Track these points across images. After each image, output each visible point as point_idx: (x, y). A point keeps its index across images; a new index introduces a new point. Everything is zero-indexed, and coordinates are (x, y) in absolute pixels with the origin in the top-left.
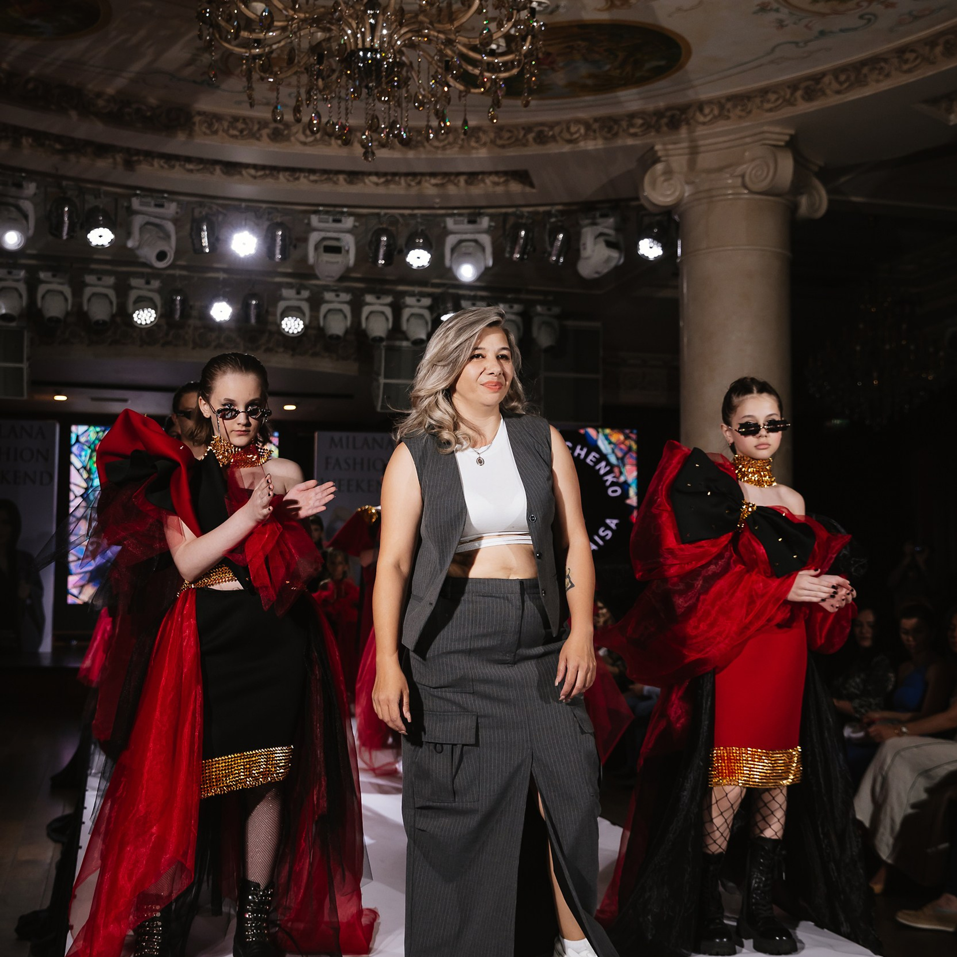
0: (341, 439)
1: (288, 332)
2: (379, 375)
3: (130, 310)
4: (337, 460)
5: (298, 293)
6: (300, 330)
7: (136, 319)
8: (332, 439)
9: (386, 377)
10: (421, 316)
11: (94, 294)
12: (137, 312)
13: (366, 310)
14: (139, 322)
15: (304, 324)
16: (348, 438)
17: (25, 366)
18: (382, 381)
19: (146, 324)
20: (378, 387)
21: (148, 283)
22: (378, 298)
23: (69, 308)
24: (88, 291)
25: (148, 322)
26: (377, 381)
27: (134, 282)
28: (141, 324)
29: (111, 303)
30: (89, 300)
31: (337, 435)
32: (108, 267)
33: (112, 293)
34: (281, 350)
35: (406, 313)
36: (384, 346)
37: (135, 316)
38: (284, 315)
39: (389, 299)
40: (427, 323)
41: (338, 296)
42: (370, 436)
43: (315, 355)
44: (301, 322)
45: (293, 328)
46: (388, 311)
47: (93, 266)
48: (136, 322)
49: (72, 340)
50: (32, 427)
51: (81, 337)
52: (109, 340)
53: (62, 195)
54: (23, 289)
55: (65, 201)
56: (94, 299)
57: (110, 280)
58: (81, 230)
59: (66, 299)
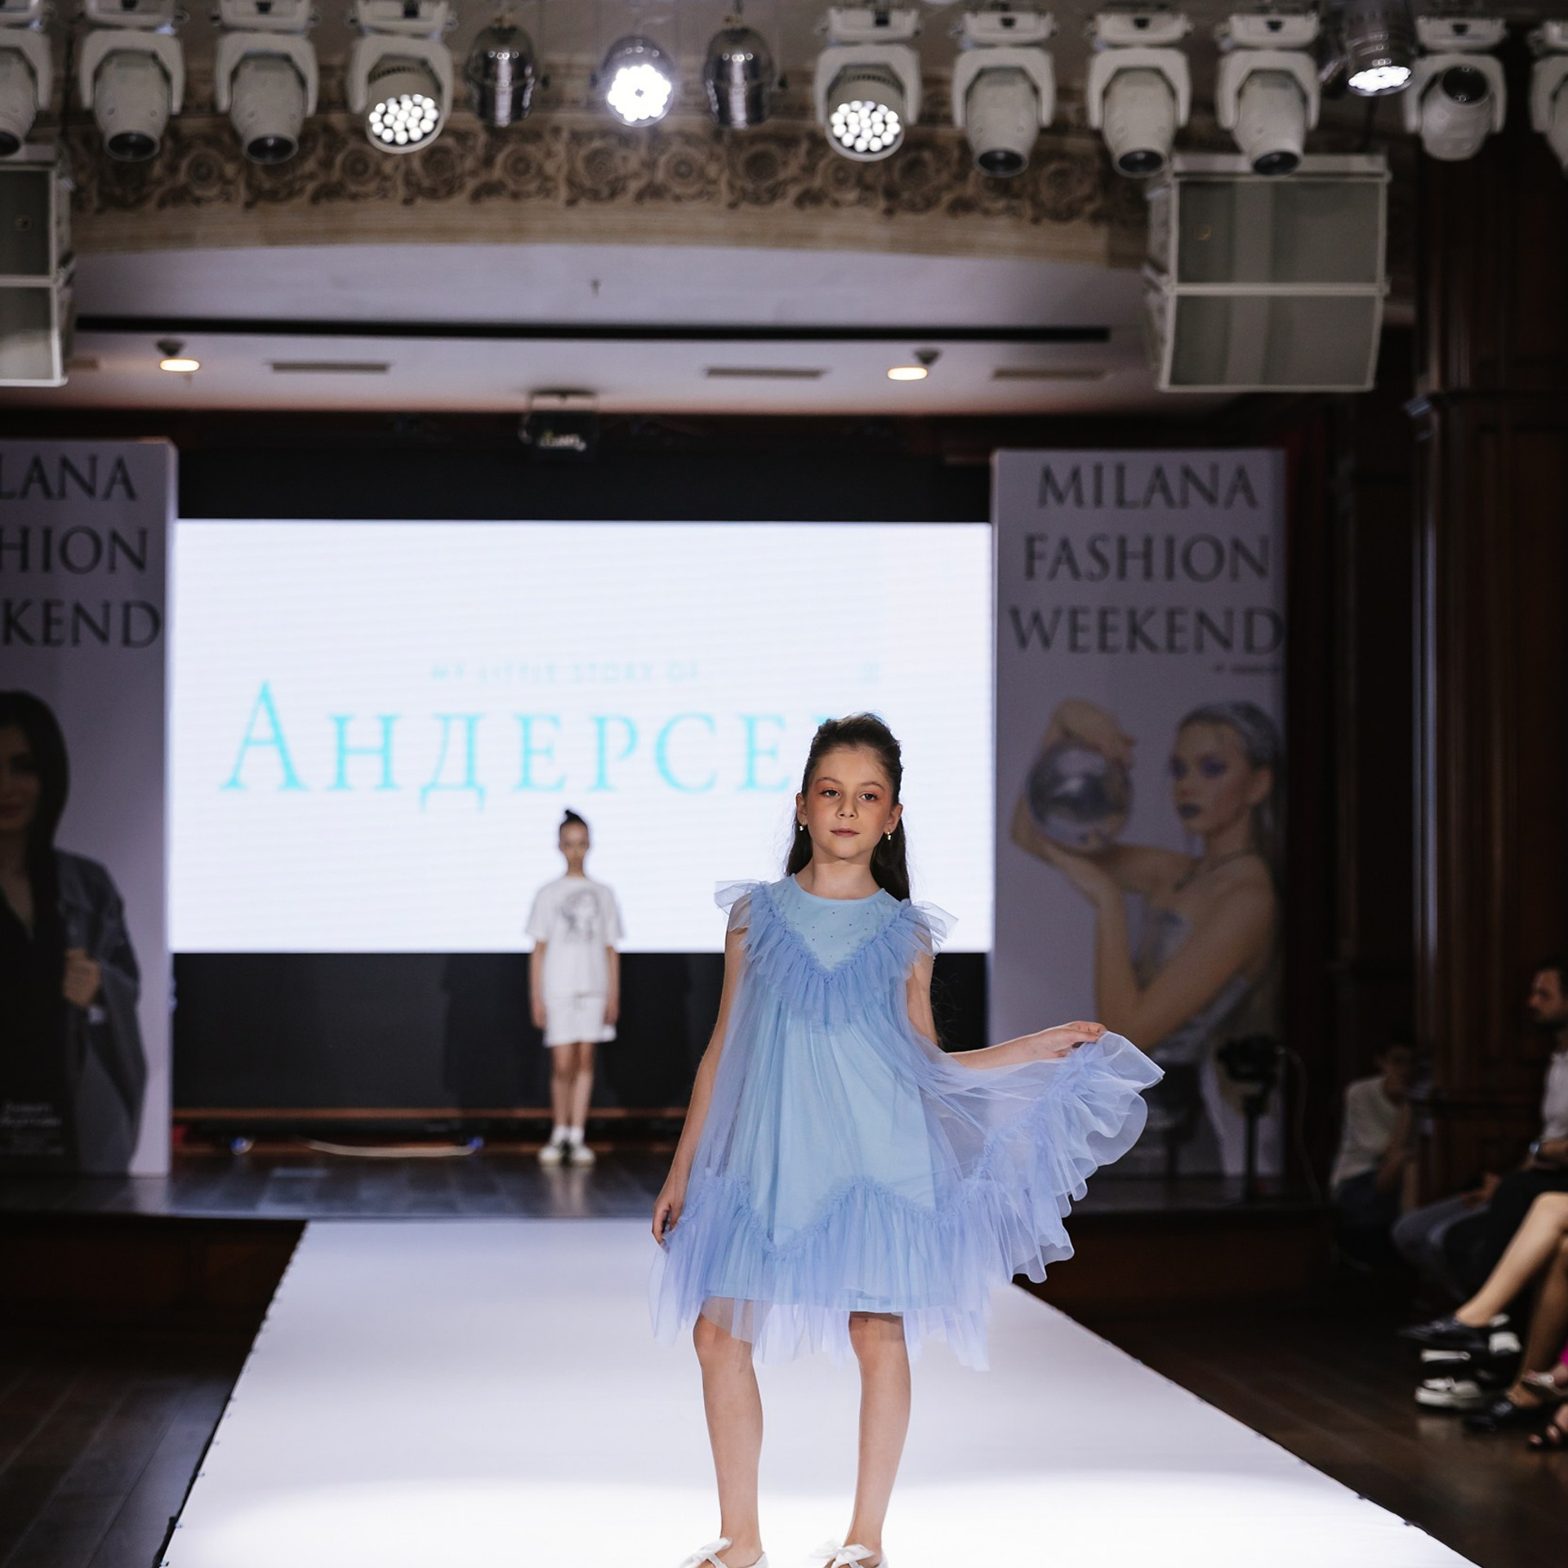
0: (1076, 475)
1: (852, 148)
2: (1161, 269)
3: (359, 104)
4: (1065, 544)
5: (882, 21)
6: (888, 139)
7: (376, 128)
8: (1048, 475)
9: (1184, 277)
10: (1285, 77)
11: (247, 58)
12: (380, 105)
13: (1102, 67)
14: (387, 137)
15: (898, 122)
16: (1098, 470)
17: (54, 282)
18: (1172, 289)
19: (410, 142)
20: (1162, 311)
21: (411, 12)
22: (1141, 24)
23: (176, 104)
24: (230, 48)
25: (416, 136)
26: (1157, 289)
27: (370, 12)
28: (393, 143)
29: (302, 80)
30: (235, 75)
31: (1061, 461)
33: (303, 52)
34: (852, 195)
35: (1234, 69)
36: (1177, 175)
37: (373, 118)
38: (836, 93)
39: (1175, 27)
40: (1304, 99)
41: (1008, 23)
42: (1172, 461)
43: (961, 206)
44: (892, 117)
45: (867, 134)
46: (1176, 66)
48: (378, 138)
49: (198, 192)
50: (93, 460)
51: (227, 182)
52: (311, 187)
54: (39, 49)
56: (248, 73)
57: (298, 10)
59: (167, 78)
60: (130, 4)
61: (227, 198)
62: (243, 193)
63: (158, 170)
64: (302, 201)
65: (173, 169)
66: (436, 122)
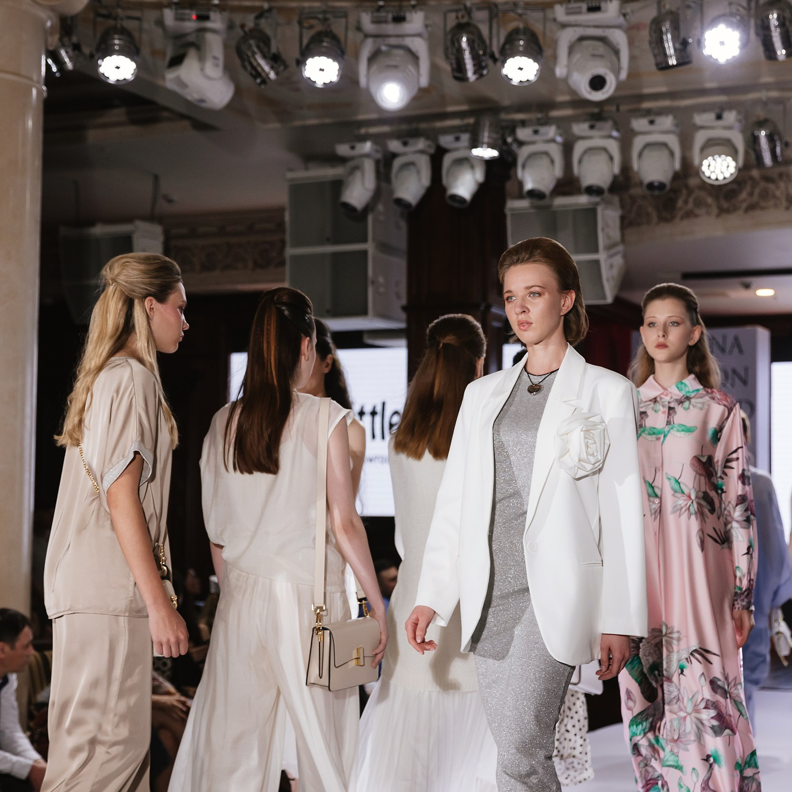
3: (696, 162)
7: (707, 174)
11: (648, 145)
12: (705, 163)
14: (713, 177)
17: (602, 257)
19: (725, 178)
21: (719, 117)
23: (616, 170)
24: (638, 143)
25: (727, 175)
27: (700, 119)
28: (717, 179)
29: (672, 154)
30: (640, 155)
32: (666, 103)
33: (673, 142)
37: (704, 168)
47: (646, 105)
48: (709, 178)
49: (697, 211)
51: (708, 206)
52: (744, 205)
53: (465, 20)
54: (555, 151)
55: (461, 28)
56: (646, 153)
57: (667, 122)
58: (490, 62)
59: (611, 158)
60: (592, 127)
61: (708, 213)
62: (715, 210)
63: (680, 203)
64: (740, 212)
65: (686, 202)
66: (736, 168)
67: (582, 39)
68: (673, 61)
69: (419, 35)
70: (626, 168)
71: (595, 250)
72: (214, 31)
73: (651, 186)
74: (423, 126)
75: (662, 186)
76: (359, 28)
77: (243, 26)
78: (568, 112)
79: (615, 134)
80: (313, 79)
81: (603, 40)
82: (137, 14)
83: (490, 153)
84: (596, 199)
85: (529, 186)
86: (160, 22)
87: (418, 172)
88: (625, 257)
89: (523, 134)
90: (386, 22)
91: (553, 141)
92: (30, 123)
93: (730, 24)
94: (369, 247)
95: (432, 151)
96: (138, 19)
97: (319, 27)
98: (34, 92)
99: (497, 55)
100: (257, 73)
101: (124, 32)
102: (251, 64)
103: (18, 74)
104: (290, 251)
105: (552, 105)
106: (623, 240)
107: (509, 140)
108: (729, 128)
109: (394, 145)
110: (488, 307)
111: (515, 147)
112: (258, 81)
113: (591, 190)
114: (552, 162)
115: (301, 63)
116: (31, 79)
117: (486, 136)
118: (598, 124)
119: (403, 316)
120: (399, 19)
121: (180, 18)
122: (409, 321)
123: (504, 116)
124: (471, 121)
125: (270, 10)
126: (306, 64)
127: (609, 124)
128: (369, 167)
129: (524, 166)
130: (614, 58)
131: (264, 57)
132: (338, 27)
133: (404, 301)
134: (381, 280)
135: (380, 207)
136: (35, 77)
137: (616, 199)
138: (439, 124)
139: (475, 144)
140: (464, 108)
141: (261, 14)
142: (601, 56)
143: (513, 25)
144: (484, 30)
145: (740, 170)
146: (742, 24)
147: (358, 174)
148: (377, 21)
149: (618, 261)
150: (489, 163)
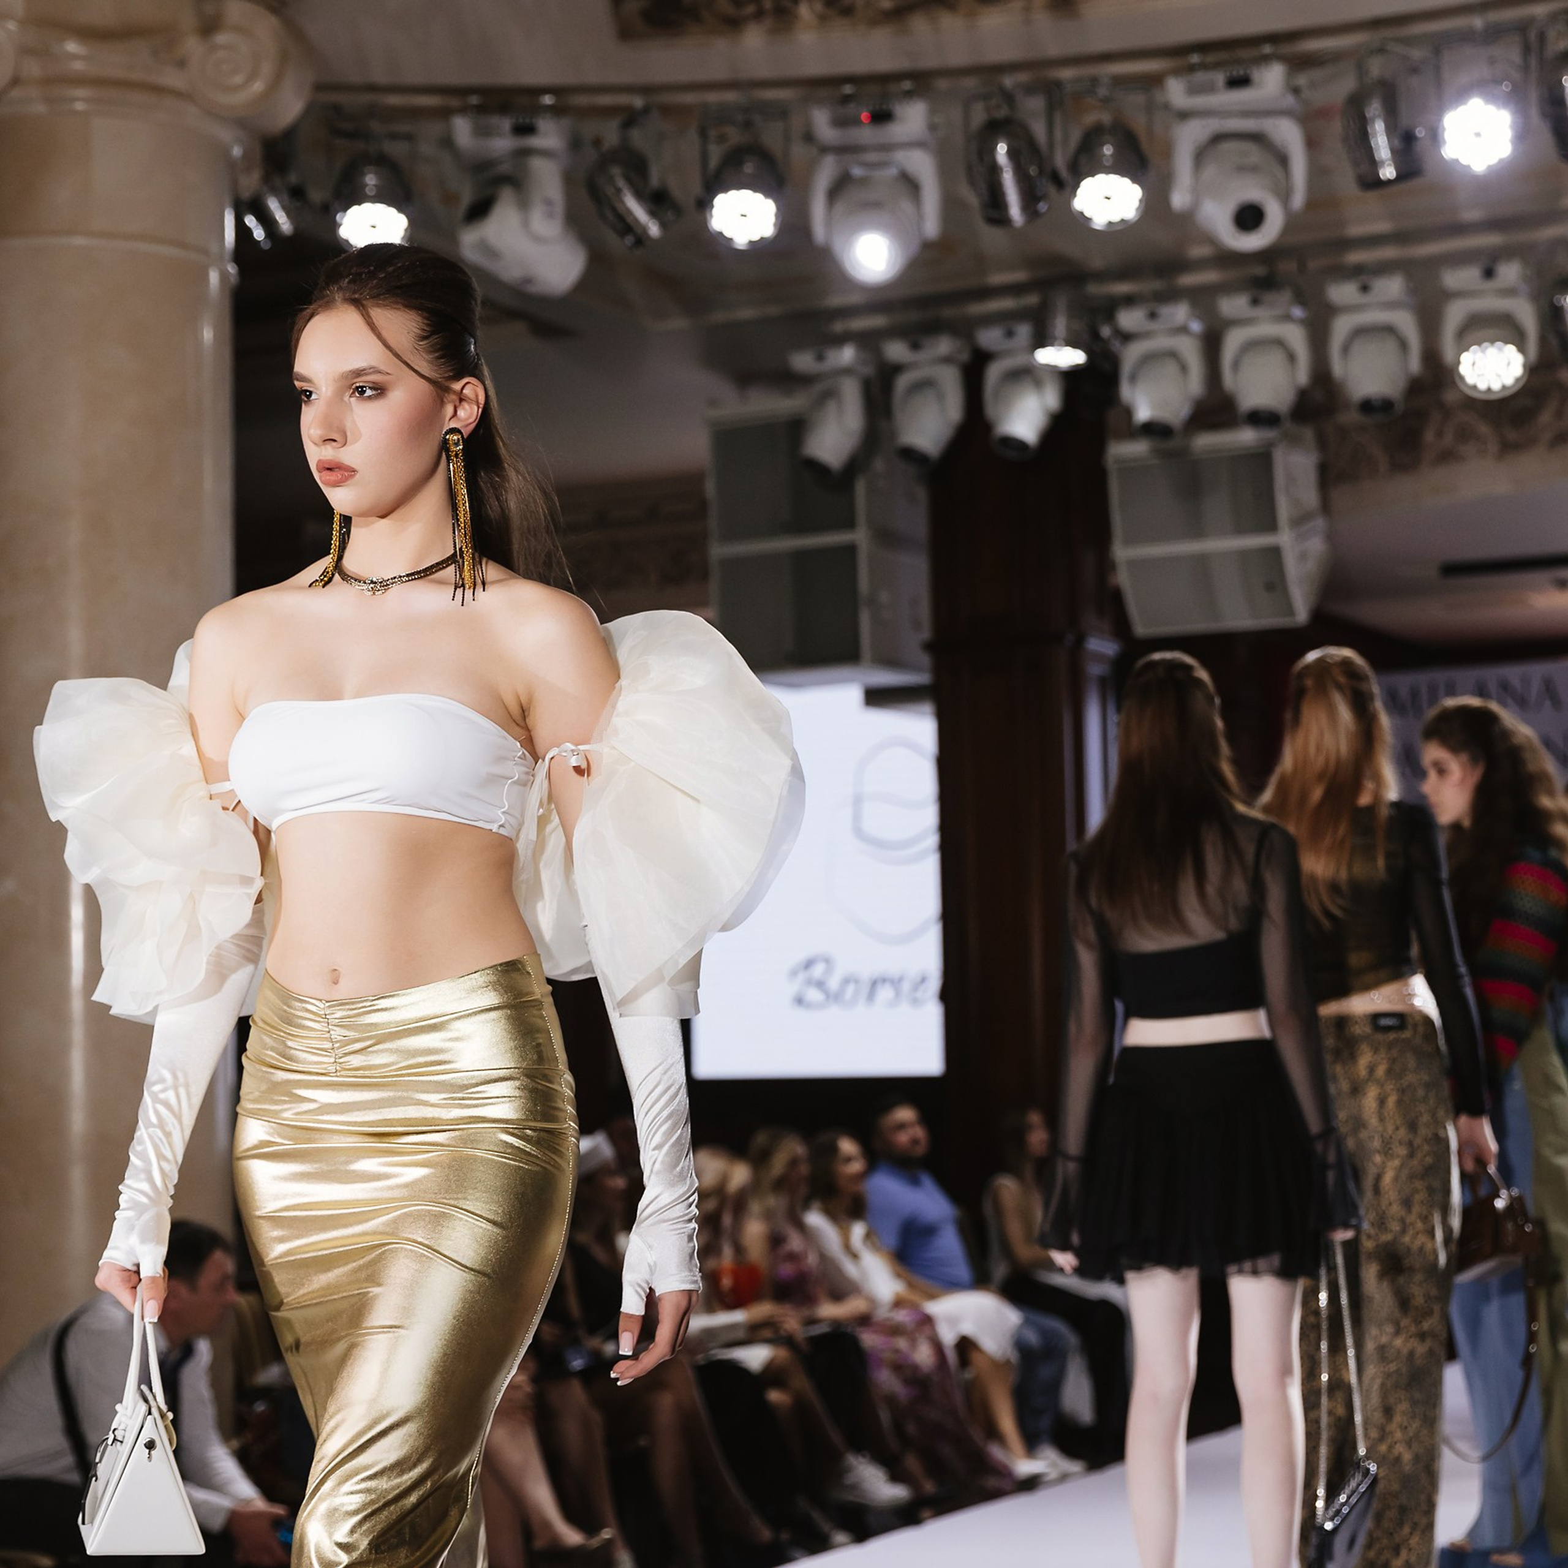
3: (1450, 356)
7: (1471, 380)
11: (1361, 332)
12: (1466, 359)
14: (1482, 386)
17: (1285, 539)
19: (1504, 387)
21: (1489, 273)
23: (1303, 377)
24: (1341, 327)
25: (1509, 381)
27: (1454, 278)
29: (1403, 345)
30: (1346, 349)
32: (1389, 252)
33: (1406, 322)
37: (1464, 369)
47: (1355, 257)
48: (1474, 387)
49: (1461, 450)
50: (1526, 681)
51: (1480, 439)
52: (1548, 435)
53: (1002, 113)
54: (1190, 350)
55: (994, 128)
56: (1357, 347)
57: (1392, 286)
58: (1052, 190)
59: (1291, 357)
60: (1255, 302)
61: (1481, 453)
62: (1493, 447)
63: (1429, 436)
64: (1541, 448)
65: (1440, 434)
66: (1525, 366)
67: (1218, 138)
68: (1388, 172)
69: (920, 144)
70: (1322, 375)
71: (1271, 526)
72: (545, 153)
73: (1367, 406)
74: (948, 312)
75: (1386, 405)
76: (809, 137)
77: (597, 142)
78: (1209, 277)
79: (1298, 312)
80: (727, 234)
81: (1257, 138)
82: (404, 128)
83: (1070, 357)
84: (1269, 434)
85: (1143, 413)
86: (447, 142)
87: (941, 397)
88: (1331, 538)
89: (1129, 319)
90: (855, 122)
91: (1183, 330)
92: (207, 335)
93: (1490, 98)
94: (860, 536)
95: (965, 356)
96: (409, 138)
97: (735, 136)
98: (214, 277)
99: (1064, 173)
100: (626, 226)
101: (383, 162)
102: (614, 210)
103: (182, 245)
104: (719, 551)
105: (1181, 265)
106: (1326, 506)
107: (1106, 331)
108: (1509, 292)
109: (896, 350)
110: (1080, 640)
111: (1116, 345)
112: (629, 240)
113: (1259, 418)
114: (1184, 368)
115: (704, 204)
116: (206, 252)
117: (1060, 325)
118: (1268, 297)
119: (925, 660)
120: (882, 117)
121: (482, 132)
122: (938, 670)
123: (1094, 289)
124: (1032, 300)
125: (646, 110)
126: (712, 206)
127: (1286, 296)
128: (851, 394)
129: (1133, 378)
130: (1279, 172)
131: (639, 196)
132: (771, 136)
133: (926, 634)
134: (884, 597)
135: (878, 465)
136: (214, 248)
137: (1308, 433)
138: (977, 309)
139: (1042, 340)
140: (1019, 276)
141: (631, 119)
142: (1254, 169)
143: (1091, 118)
144: (1039, 129)
145: (1532, 370)
146: (1516, 98)
147: (831, 406)
148: (841, 122)
149: (1316, 545)
150: (1070, 377)
